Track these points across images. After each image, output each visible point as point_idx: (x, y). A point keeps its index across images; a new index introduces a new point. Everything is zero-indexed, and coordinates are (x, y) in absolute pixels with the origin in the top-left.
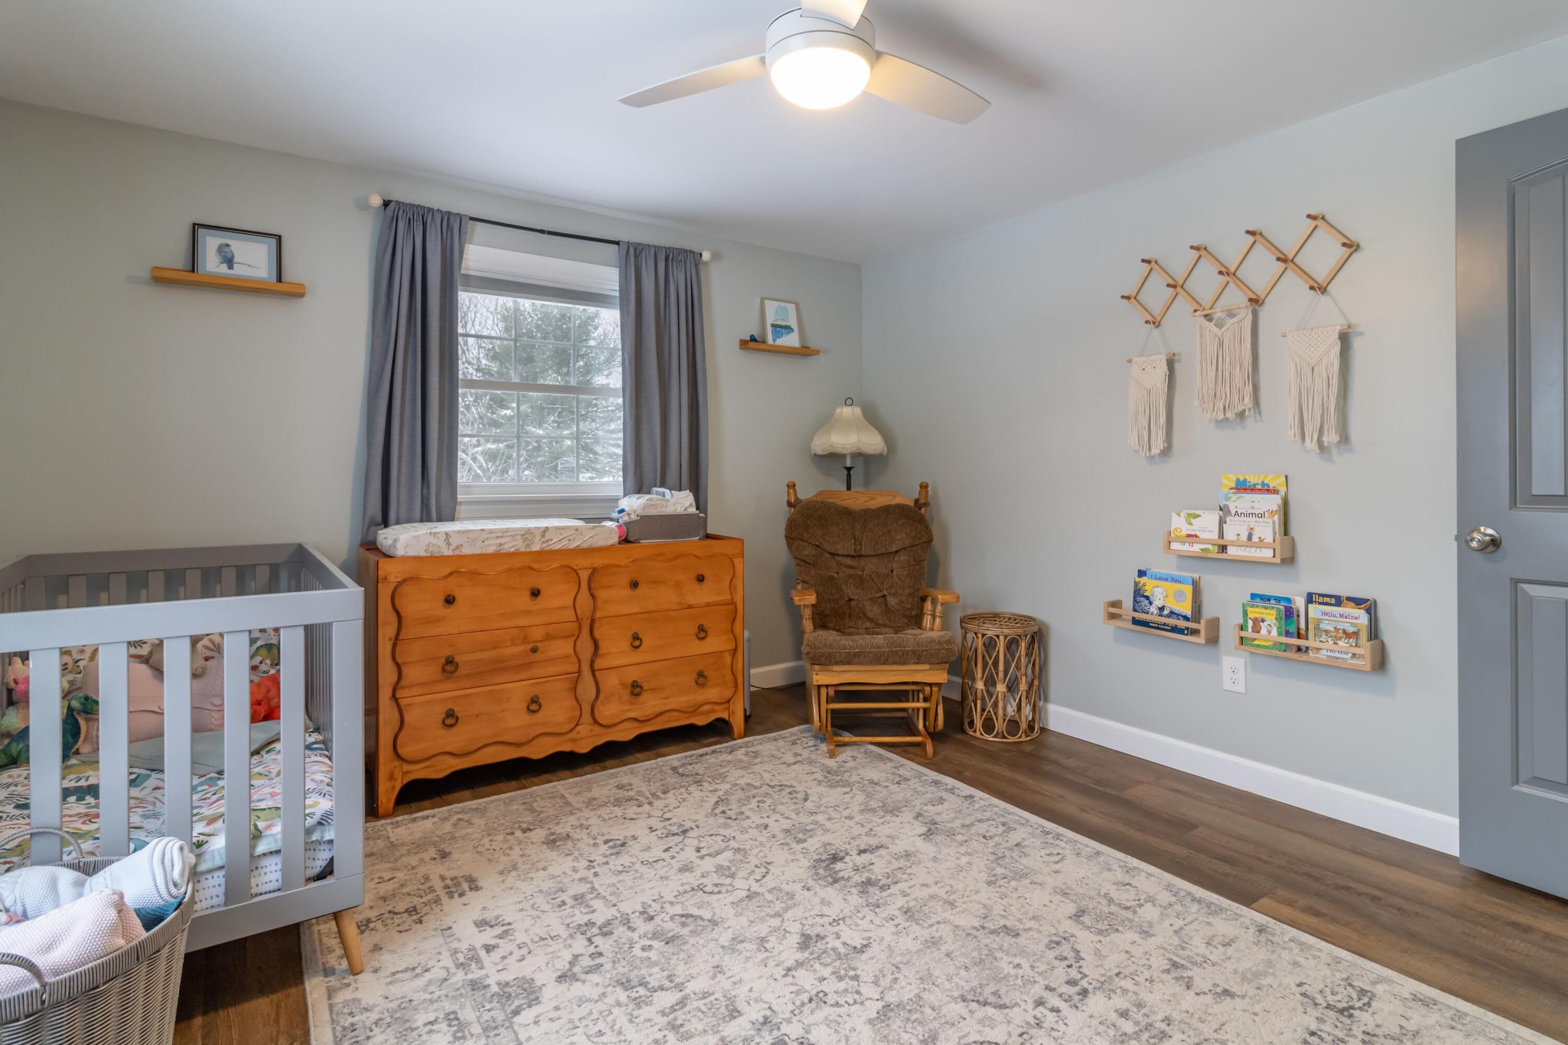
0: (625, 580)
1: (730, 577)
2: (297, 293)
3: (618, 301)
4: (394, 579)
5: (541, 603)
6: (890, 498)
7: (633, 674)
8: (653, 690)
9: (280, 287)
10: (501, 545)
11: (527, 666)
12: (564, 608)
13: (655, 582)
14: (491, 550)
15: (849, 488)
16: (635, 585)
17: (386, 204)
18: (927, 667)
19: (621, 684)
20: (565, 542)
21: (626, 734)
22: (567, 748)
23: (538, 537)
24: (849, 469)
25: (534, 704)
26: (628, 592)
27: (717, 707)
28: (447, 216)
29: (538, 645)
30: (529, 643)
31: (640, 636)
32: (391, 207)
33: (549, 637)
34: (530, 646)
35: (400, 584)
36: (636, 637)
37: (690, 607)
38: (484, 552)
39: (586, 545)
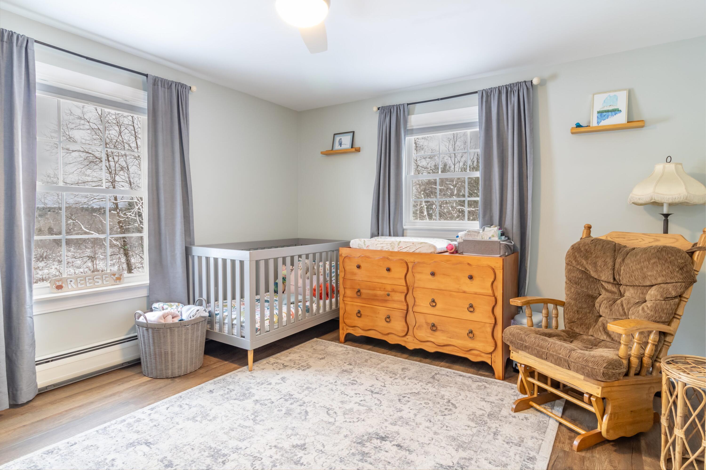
0: (429, 271)
1: (492, 280)
2: (358, 150)
3: (478, 124)
4: (344, 255)
5: (391, 274)
6: (673, 240)
7: (432, 320)
8: (443, 331)
9: (353, 149)
10: (382, 247)
11: (386, 301)
12: (400, 279)
13: (444, 275)
14: (379, 249)
15: (666, 231)
16: (433, 274)
17: (379, 109)
18: (582, 377)
19: (426, 323)
20: (408, 249)
21: (431, 349)
22: (403, 344)
23: (397, 245)
24: (666, 216)
25: (388, 319)
26: (430, 277)
27: (483, 354)
28: (398, 107)
29: (390, 293)
30: (386, 291)
31: (436, 301)
32: (380, 109)
33: (393, 291)
34: (387, 293)
35: (345, 257)
36: (433, 301)
37: (464, 292)
38: (377, 249)
39: (417, 251)
